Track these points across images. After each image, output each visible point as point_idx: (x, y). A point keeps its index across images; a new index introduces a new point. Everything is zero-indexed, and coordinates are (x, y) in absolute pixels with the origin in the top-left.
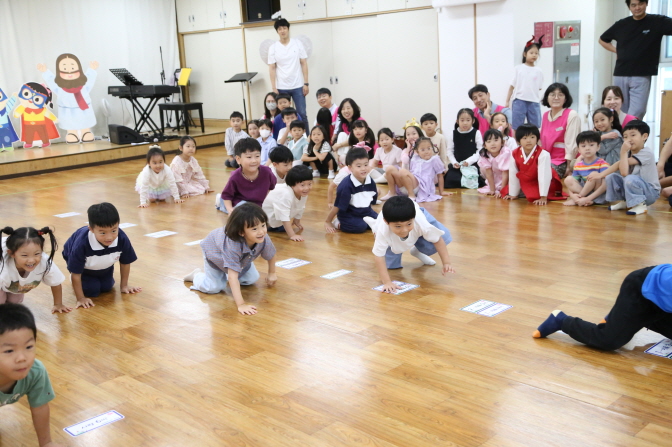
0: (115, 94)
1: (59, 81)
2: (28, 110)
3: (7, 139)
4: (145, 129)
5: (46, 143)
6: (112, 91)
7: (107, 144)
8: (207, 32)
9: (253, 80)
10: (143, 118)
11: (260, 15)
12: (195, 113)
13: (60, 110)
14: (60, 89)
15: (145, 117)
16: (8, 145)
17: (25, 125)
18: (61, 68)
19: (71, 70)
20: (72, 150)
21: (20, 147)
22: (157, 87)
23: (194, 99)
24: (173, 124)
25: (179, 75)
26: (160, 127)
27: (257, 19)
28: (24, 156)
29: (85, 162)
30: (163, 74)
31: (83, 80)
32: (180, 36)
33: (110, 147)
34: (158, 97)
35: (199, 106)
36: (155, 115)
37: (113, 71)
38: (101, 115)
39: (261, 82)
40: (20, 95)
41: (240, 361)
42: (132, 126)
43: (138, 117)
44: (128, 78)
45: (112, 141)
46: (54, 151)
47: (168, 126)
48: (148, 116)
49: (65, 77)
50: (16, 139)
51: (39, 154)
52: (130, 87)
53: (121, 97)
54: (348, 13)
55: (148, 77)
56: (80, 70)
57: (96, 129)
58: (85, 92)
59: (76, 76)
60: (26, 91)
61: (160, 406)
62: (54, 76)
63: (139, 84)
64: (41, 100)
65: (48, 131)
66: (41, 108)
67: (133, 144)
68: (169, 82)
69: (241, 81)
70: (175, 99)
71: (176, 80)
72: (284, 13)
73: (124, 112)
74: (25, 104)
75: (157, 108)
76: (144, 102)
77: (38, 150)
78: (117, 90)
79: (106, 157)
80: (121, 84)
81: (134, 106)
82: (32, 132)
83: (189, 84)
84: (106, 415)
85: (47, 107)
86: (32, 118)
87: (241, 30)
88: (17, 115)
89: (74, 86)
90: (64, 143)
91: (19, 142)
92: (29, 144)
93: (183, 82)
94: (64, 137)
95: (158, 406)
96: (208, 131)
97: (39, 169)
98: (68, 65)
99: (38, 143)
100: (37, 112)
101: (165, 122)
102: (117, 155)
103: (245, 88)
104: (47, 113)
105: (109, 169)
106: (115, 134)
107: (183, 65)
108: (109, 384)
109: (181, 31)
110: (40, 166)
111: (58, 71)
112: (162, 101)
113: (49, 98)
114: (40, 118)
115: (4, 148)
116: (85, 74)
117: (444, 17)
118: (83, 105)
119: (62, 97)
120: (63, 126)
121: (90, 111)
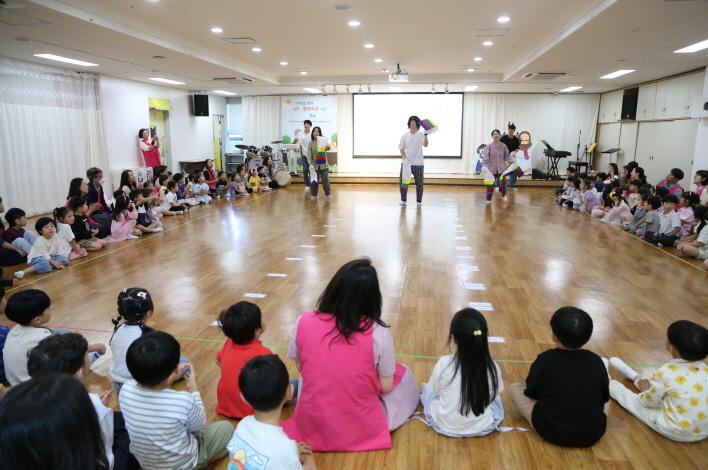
6: (545, 152)
7: (530, 178)
8: (608, 124)
11: (628, 116)
15: (554, 167)
18: (521, 138)
27: (626, 118)
30: (579, 145)
31: (530, 144)
32: (599, 125)
37: (544, 142)
39: (623, 154)
42: (545, 171)
44: (548, 146)
49: (522, 142)
52: (549, 151)
53: (546, 155)
54: (662, 118)
56: (530, 140)
58: (529, 151)
59: (526, 143)
63: (553, 150)
69: (609, 153)
72: (639, 116)
80: (546, 148)
87: (620, 124)
98: (525, 137)
102: (534, 183)
105: (525, 189)
109: (599, 122)
116: (532, 142)
118: (527, 157)
121: (530, 161)
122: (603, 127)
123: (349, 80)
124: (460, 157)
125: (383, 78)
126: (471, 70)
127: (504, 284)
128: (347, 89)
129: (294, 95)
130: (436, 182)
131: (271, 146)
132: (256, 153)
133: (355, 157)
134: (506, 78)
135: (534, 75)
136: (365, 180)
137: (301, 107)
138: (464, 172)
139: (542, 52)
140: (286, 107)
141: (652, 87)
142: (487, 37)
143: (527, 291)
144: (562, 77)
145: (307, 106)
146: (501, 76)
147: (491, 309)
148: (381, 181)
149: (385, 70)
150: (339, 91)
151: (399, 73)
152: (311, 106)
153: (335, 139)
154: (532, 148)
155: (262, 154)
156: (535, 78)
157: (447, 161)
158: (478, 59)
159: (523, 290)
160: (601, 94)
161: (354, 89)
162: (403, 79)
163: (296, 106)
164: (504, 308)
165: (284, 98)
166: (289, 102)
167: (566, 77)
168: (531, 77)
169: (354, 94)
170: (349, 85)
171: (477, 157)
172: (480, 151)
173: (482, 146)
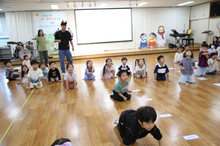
0: (171, 36)
1: (159, 32)
2: (151, 39)
3: (145, 46)
4: (177, 45)
5: (153, 47)
6: (171, 35)
7: (167, 48)
8: (198, 20)
9: (210, 33)
10: (178, 42)
11: (215, 15)
12: (191, 41)
13: (158, 39)
14: (159, 34)
16: (145, 47)
17: (150, 43)
18: (159, 29)
19: (161, 30)
20: (159, 49)
21: (148, 48)
22: (183, 34)
23: (191, 38)
24: (185, 44)
25: (188, 31)
26: (181, 44)
28: (148, 50)
29: (162, 52)
30: (184, 31)
31: (164, 32)
32: (190, 21)
33: (168, 49)
34: (182, 37)
35: (193, 39)
36: (181, 41)
37: (172, 30)
38: (167, 41)
40: (150, 36)
41: (204, 109)
42: (174, 44)
43: (176, 42)
44: (175, 32)
45: (169, 47)
46: (155, 49)
47: (184, 44)
48: (179, 41)
49: (160, 31)
50: (147, 45)
51: (152, 49)
52: (175, 34)
53: (173, 36)
55: (180, 32)
56: (164, 30)
57: (165, 44)
58: (164, 35)
59: (162, 31)
60: (151, 34)
61: (182, 115)
62: (158, 31)
63: (178, 33)
64: (154, 37)
65: (154, 44)
66: (154, 38)
67: (174, 48)
68: (185, 33)
69: (207, 33)
70: (186, 37)
71: (187, 32)
73: (173, 40)
74: (150, 38)
75: (181, 40)
76: (178, 38)
77: (152, 48)
78: (172, 35)
80: (173, 33)
81: (176, 39)
82: (151, 44)
83: (191, 33)
84: (168, 114)
85: (155, 38)
86: (151, 41)
87: (208, 19)
88: (148, 40)
89: (162, 34)
90: (157, 47)
91: (148, 46)
92: (150, 47)
93: (189, 33)
94: (158, 46)
95: (181, 115)
96: (194, 46)
97: (152, 53)
99: (152, 47)
100: (153, 39)
101: (183, 43)
102: (170, 51)
103: (207, 35)
104: (155, 40)
106: (170, 46)
107: (190, 28)
108: (169, 107)
109: (191, 20)
111: (159, 30)
112: (183, 38)
113: (156, 36)
114: (153, 41)
115: (144, 48)
116: (165, 31)
118: (163, 38)
119: (159, 36)
120: (158, 43)
121: (165, 40)
122: (192, 22)
124: (132, 41)
128: (83, 5)
129: (40, 11)
131: (32, 41)
132: (23, 46)
133: (78, 44)
137: (45, 18)
138: (134, 48)
140: (35, 18)
145: (48, 17)
148: (100, 56)
152: (51, 17)
154: (165, 33)
155: (27, 47)
157: (125, 43)
160: (191, 6)
163: (42, 17)
165: (34, 13)
166: (37, 15)
169: (75, 10)
170: (83, 2)
171: (140, 40)
172: (142, 37)
173: (143, 34)
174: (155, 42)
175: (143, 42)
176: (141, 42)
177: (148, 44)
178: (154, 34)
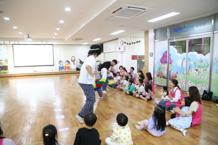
1: (71, 60)
2: (66, 65)
5: (68, 70)
13: (71, 65)
16: (62, 69)
17: (65, 67)
28: (65, 71)
31: (75, 60)
39: (101, 62)
44: (80, 60)
46: (69, 71)
49: (72, 60)
52: (81, 62)
54: (110, 52)
58: (75, 62)
59: (74, 60)
60: (66, 62)
65: (68, 68)
69: (98, 62)
72: (104, 51)
74: (66, 64)
79: (75, 72)
82: (66, 68)
86: (66, 66)
88: (64, 65)
89: (73, 61)
91: (64, 69)
98: (73, 58)
99: (67, 69)
100: (67, 65)
102: (77, 72)
104: (69, 65)
105: (75, 74)
110: (62, 73)
111: (72, 59)
113: (69, 63)
114: (68, 66)
117: (119, 53)
118: (74, 64)
119: (72, 63)
120: (71, 67)
121: (75, 65)
123: (10, 39)
124: (54, 65)
125: (23, 39)
126: (54, 37)
127: (68, 107)
128: (10, 43)
130: (46, 74)
133: (15, 67)
134: (66, 40)
135: (74, 39)
136: (19, 75)
138: (55, 70)
139: (75, 32)
141: (106, 43)
142: (58, 27)
143: (76, 108)
144: (82, 40)
146: (64, 39)
147: (64, 118)
148: (26, 75)
149: (23, 36)
150: (6, 44)
151: (29, 37)
153: (6, 61)
156: (74, 40)
157: (49, 67)
158: (56, 34)
159: (74, 108)
161: (12, 43)
162: (30, 40)
164: (68, 116)
167: (83, 40)
168: (73, 40)
169: (13, 45)
170: (10, 41)
171: (59, 65)
172: (60, 63)
173: (60, 61)
174: (69, 66)
175: (61, 66)
176: (59, 66)
177: (64, 67)
178: (68, 61)
